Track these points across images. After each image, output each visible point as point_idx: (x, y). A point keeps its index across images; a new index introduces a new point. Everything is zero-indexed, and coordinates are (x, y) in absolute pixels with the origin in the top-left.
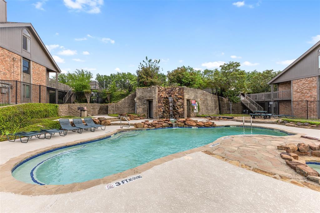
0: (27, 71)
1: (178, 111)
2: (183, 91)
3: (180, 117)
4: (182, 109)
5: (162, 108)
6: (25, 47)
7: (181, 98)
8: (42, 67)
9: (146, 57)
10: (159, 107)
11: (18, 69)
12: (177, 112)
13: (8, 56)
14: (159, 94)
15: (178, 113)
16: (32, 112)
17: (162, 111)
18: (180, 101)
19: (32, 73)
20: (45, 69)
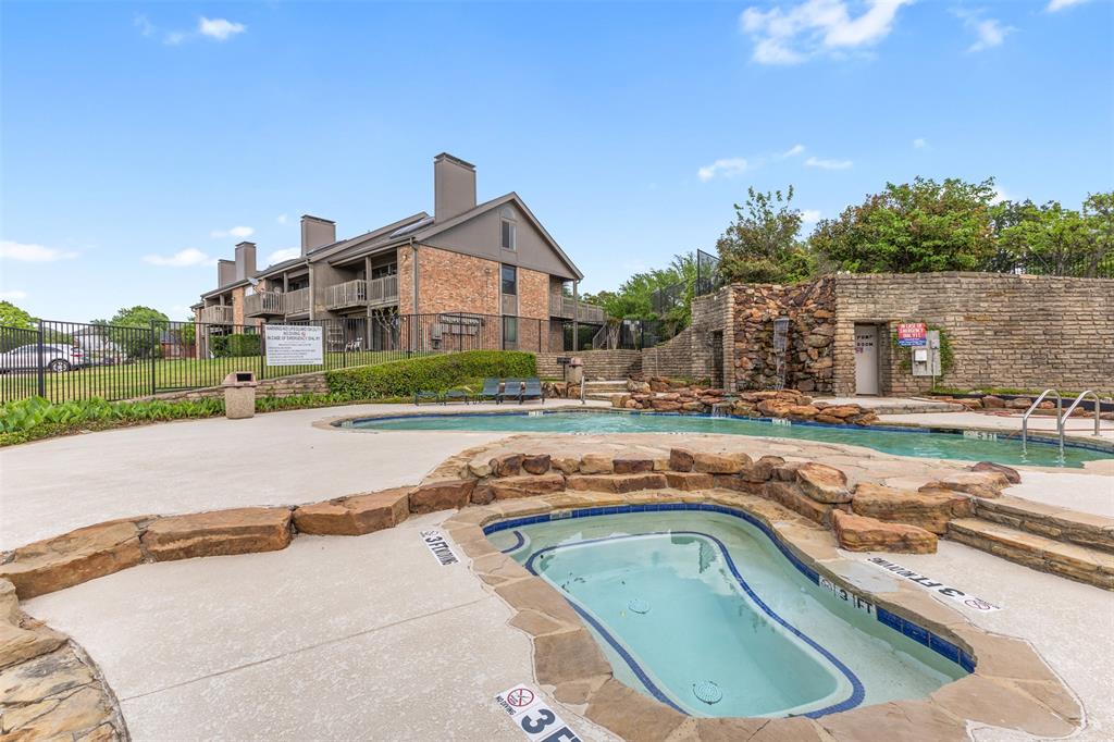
0: (510, 287)
1: (809, 367)
2: (833, 290)
3: (815, 390)
4: (827, 362)
5: (751, 359)
6: (506, 243)
7: (825, 320)
8: (539, 275)
9: (750, 190)
10: (739, 354)
11: (495, 287)
12: (806, 373)
13: (479, 268)
14: (738, 313)
15: (810, 373)
16: (472, 366)
17: (750, 366)
18: (823, 329)
19: (519, 291)
20: (546, 277)
